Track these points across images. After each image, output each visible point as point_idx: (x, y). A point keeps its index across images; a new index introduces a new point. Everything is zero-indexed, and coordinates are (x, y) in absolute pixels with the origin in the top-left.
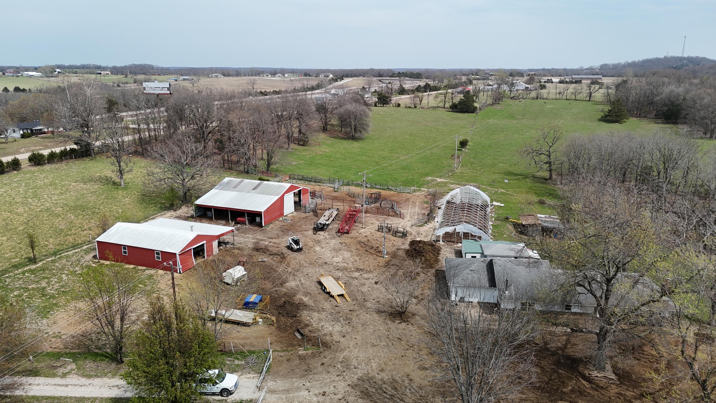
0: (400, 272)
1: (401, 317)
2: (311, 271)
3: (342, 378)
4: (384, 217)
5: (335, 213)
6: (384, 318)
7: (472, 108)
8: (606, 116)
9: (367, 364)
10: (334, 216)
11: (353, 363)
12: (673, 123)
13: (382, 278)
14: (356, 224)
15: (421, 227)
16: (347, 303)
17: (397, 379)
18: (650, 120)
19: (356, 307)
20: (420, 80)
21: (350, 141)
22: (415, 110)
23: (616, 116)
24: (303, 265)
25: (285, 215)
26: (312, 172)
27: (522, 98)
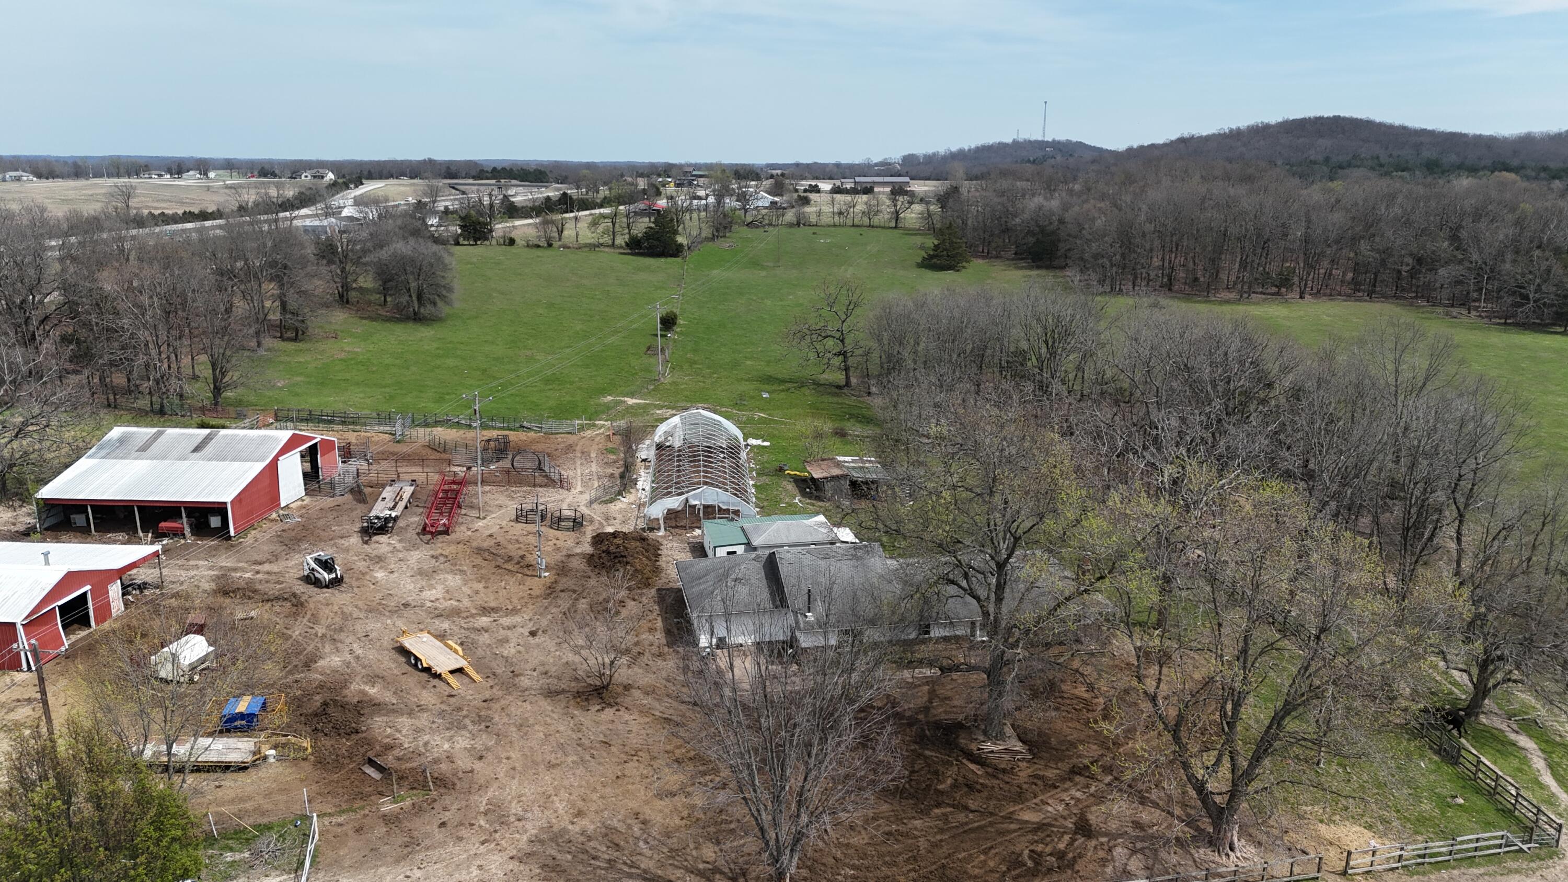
0: (583, 605)
1: (601, 698)
2: (374, 626)
3: (493, 845)
4: (525, 489)
5: (408, 490)
6: (563, 704)
7: (674, 247)
8: (931, 257)
9: (543, 808)
10: (406, 496)
11: (514, 811)
12: (1049, 267)
13: (544, 622)
14: (463, 512)
15: (610, 505)
16: (473, 685)
17: (615, 823)
18: (1007, 262)
19: (497, 692)
20: (546, 187)
21: (410, 325)
22: (549, 252)
23: (948, 256)
24: (351, 614)
25: (283, 505)
26: (331, 401)
27: (770, 224)
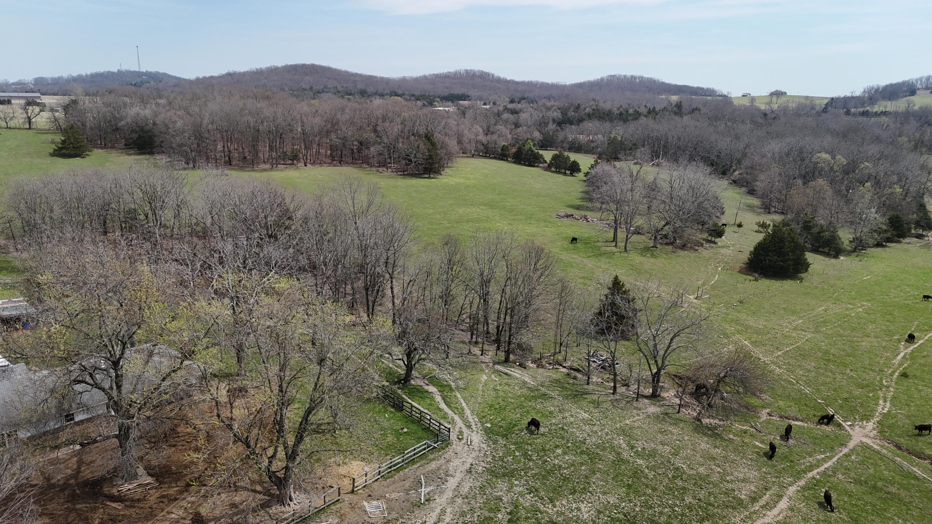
8: (60, 149)
18: (120, 151)
23: (74, 148)
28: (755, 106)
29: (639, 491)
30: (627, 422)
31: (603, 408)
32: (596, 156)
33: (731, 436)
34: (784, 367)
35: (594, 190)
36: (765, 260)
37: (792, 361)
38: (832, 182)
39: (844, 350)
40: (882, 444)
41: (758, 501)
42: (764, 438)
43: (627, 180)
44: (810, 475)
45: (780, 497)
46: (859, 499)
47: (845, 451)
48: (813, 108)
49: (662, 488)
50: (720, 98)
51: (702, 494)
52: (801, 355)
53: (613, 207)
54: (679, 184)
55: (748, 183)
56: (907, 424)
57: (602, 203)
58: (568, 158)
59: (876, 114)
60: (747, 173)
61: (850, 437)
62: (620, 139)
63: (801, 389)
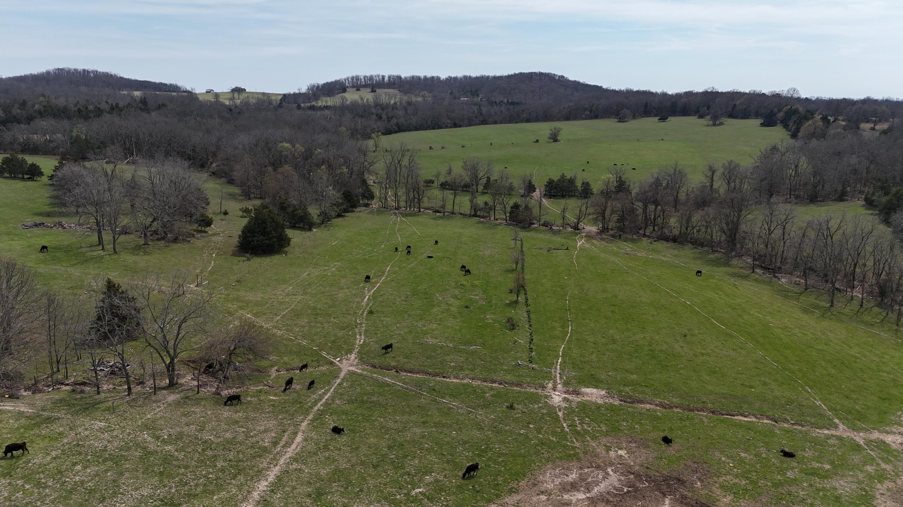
28: (220, 101)
29: (172, 474)
30: (149, 416)
31: (119, 411)
32: (58, 158)
33: (249, 399)
34: (284, 328)
35: (65, 193)
36: (253, 241)
37: (289, 322)
38: (296, 167)
39: (327, 303)
40: (362, 368)
41: (279, 444)
42: (276, 391)
43: (102, 180)
44: (316, 408)
45: (295, 434)
46: (353, 414)
47: (339, 381)
48: (270, 103)
49: (194, 463)
50: (185, 94)
51: (231, 455)
52: (295, 315)
53: (92, 209)
54: (159, 180)
55: (226, 173)
56: (377, 347)
57: (78, 206)
58: (24, 161)
59: (321, 108)
60: (224, 164)
61: (340, 369)
62: (84, 137)
63: (300, 343)
